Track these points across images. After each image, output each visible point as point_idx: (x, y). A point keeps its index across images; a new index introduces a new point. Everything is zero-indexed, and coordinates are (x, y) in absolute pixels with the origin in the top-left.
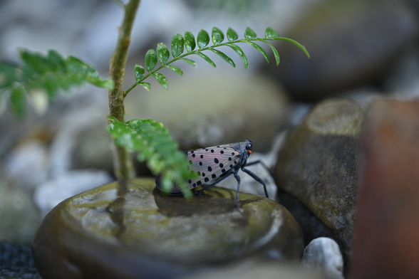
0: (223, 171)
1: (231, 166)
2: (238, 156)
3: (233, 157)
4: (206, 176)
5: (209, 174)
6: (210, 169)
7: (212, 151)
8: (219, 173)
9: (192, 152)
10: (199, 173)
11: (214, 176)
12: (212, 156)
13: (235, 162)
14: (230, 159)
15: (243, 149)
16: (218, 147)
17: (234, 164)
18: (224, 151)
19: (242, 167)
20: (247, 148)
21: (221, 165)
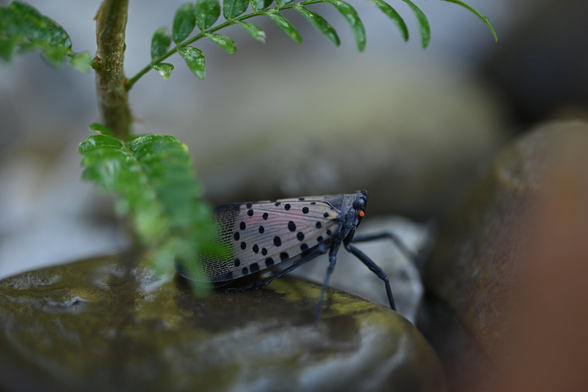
0: (304, 247)
1: (320, 239)
2: (335, 221)
3: (324, 222)
4: (268, 255)
5: (274, 252)
6: (277, 241)
7: (288, 207)
8: (295, 252)
9: (249, 206)
10: (256, 249)
11: (284, 256)
12: (286, 217)
13: (329, 232)
14: (319, 225)
15: (348, 207)
16: (302, 200)
17: (325, 236)
18: (311, 208)
19: (348, 240)
20: (356, 206)
21: (301, 236)
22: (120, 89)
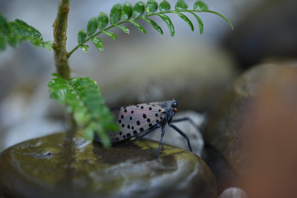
0: (150, 125)
1: (157, 121)
2: (164, 113)
3: (159, 113)
4: (134, 130)
5: (137, 128)
6: (138, 123)
7: (142, 108)
8: (146, 128)
9: (125, 108)
10: (129, 127)
11: (142, 129)
12: (141, 112)
13: (161, 118)
14: (157, 115)
15: (169, 106)
16: (148, 104)
17: (160, 120)
18: (153, 108)
19: (170, 121)
20: (173, 106)
21: (149, 120)
22: (65, 57)
